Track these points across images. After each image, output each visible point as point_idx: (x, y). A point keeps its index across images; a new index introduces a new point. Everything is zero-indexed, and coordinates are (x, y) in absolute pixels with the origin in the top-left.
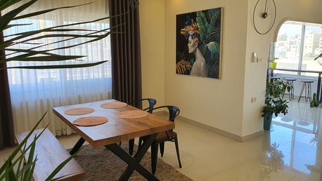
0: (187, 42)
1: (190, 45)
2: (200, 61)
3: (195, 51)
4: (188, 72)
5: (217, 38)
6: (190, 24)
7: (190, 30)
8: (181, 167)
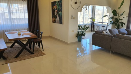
0: (55, 11)
1: (55, 12)
2: (58, 18)
3: (57, 15)
4: (55, 22)
5: (61, 11)
6: (55, 5)
7: (55, 7)
8: (43, 50)
